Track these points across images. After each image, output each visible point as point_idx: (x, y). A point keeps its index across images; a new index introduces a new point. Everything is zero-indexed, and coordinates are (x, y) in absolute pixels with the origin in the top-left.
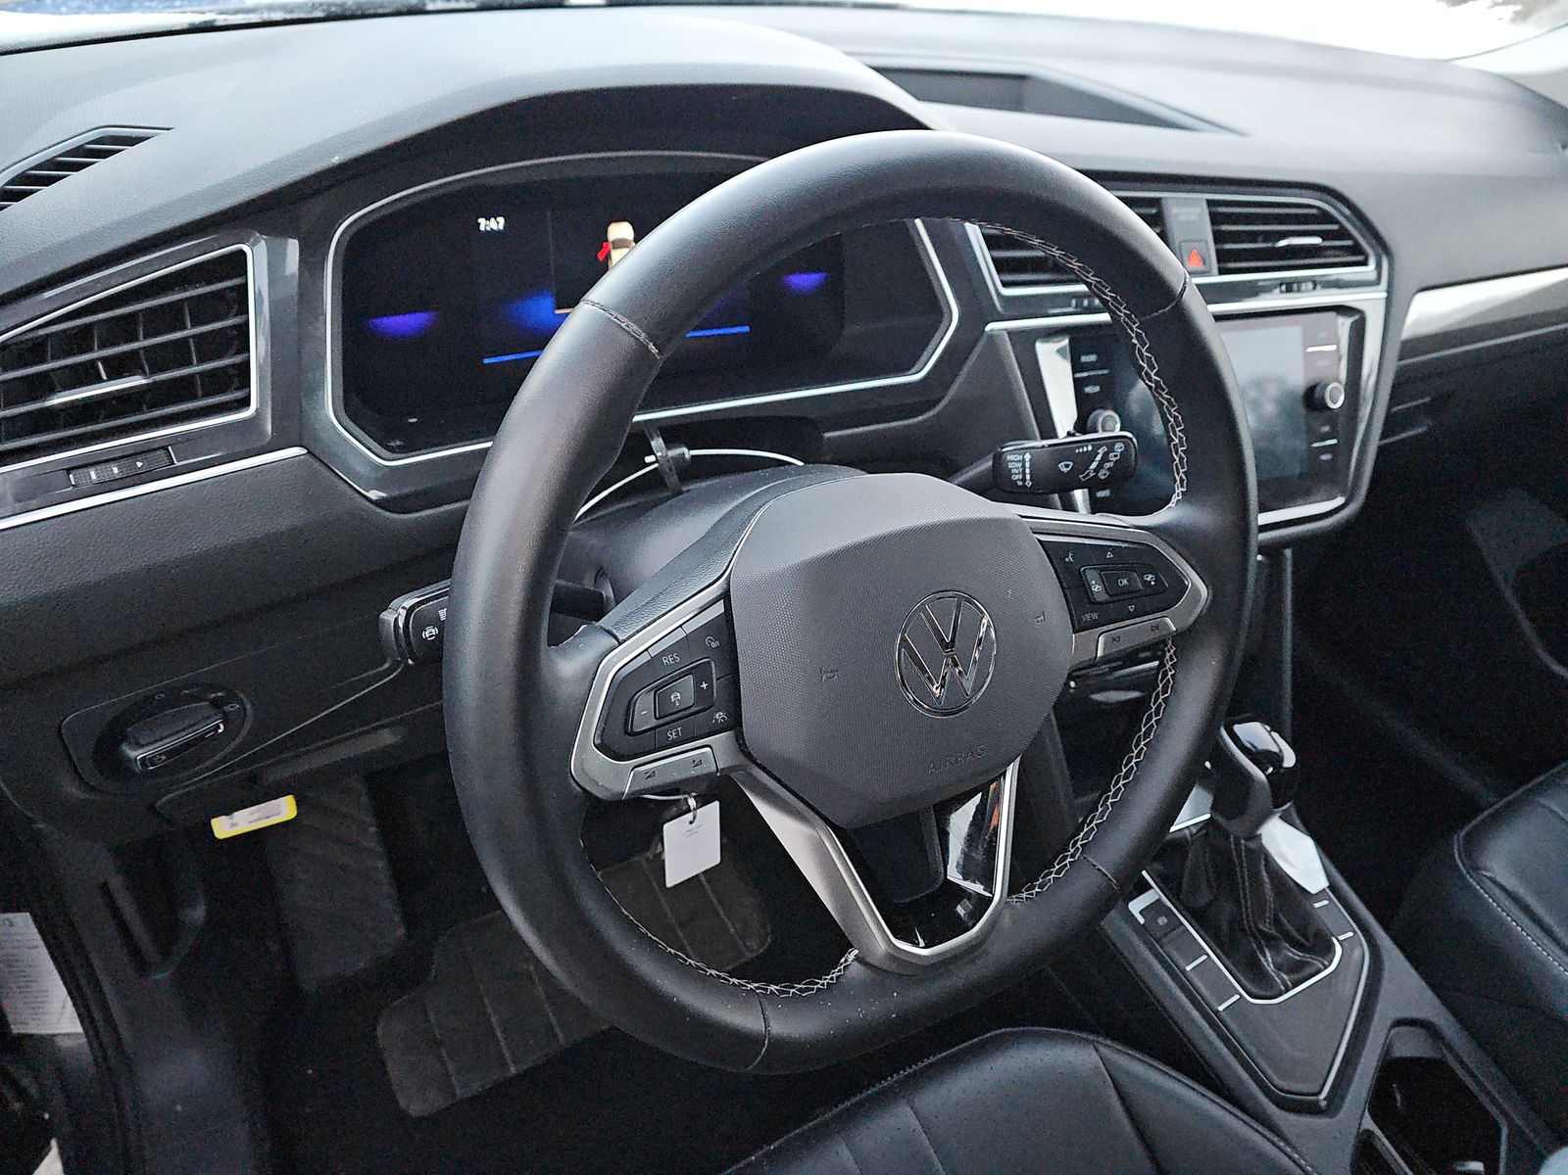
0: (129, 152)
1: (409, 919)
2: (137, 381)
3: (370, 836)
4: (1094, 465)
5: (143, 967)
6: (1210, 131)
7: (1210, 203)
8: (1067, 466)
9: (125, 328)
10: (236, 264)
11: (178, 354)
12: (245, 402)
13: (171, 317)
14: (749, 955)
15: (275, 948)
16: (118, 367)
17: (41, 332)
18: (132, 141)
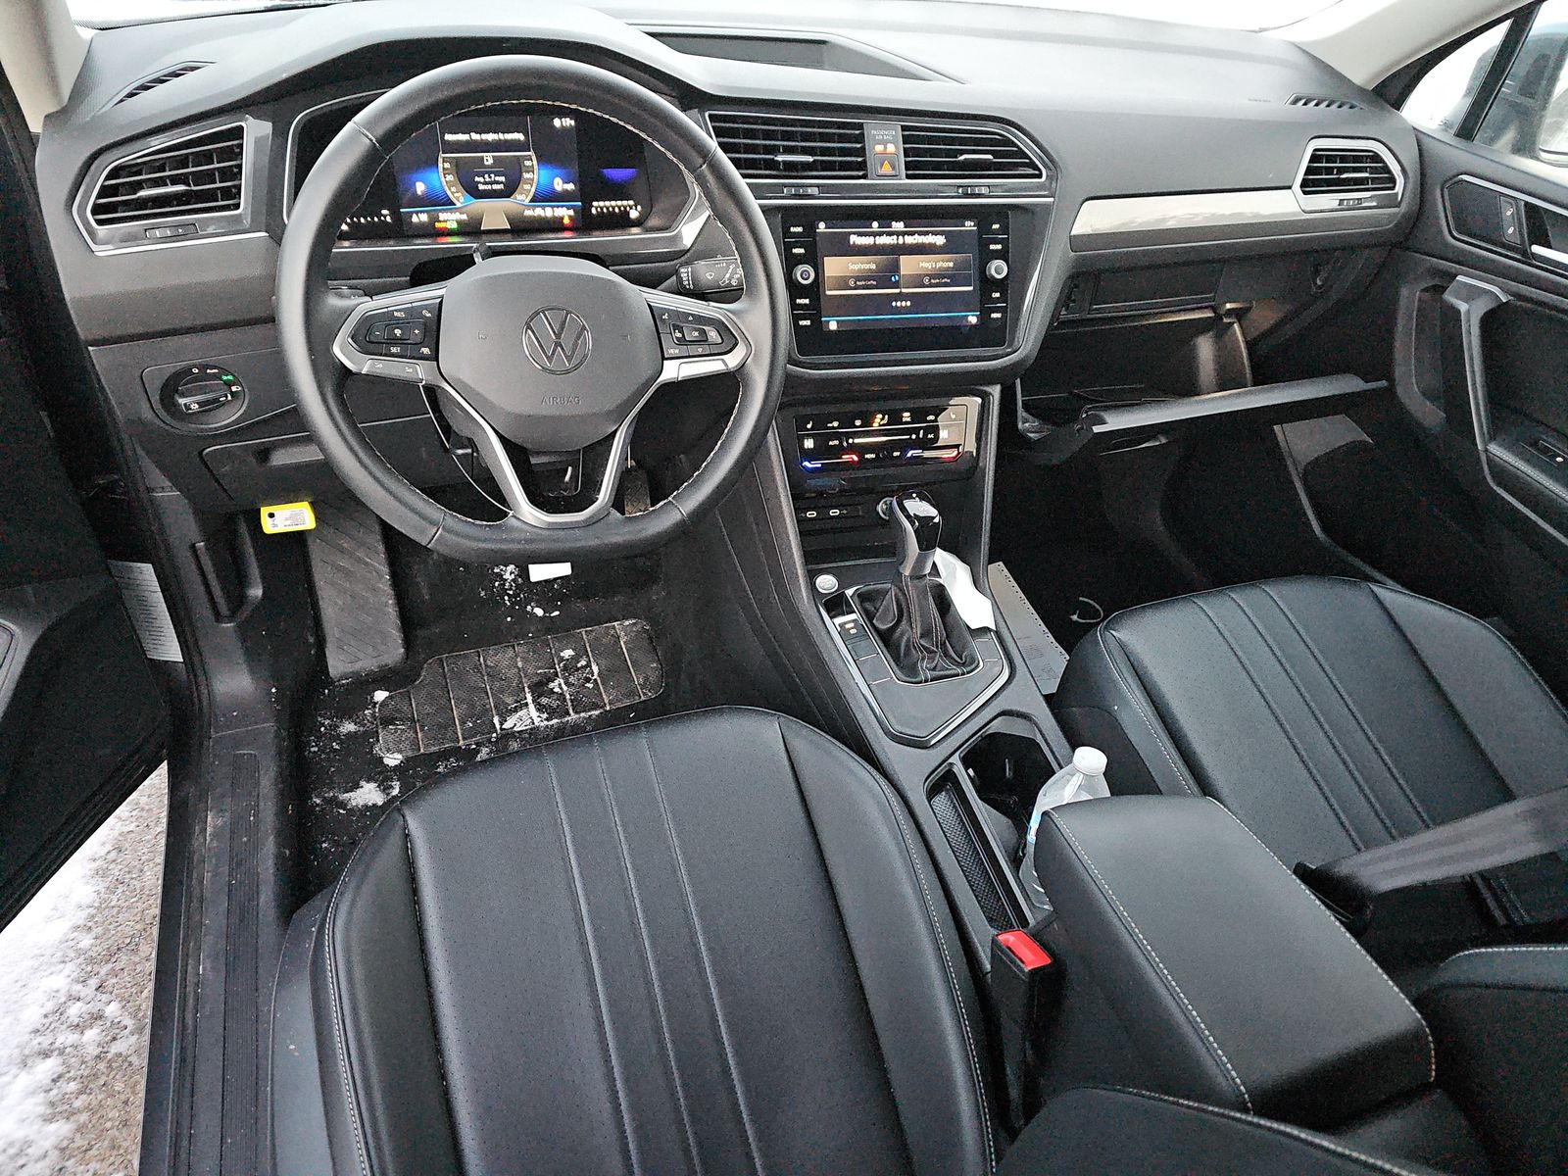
0: (191, 74)
1: (408, 643)
2: (181, 188)
3: (384, 584)
4: (728, 276)
5: (218, 617)
6: (938, 80)
7: (904, 128)
8: (711, 275)
9: (183, 162)
10: (238, 133)
11: (209, 177)
12: (237, 206)
13: (207, 157)
14: (643, 698)
15: (311, 640)
16: (175, 180)
17: (139, 161)
18: (193, 69)
